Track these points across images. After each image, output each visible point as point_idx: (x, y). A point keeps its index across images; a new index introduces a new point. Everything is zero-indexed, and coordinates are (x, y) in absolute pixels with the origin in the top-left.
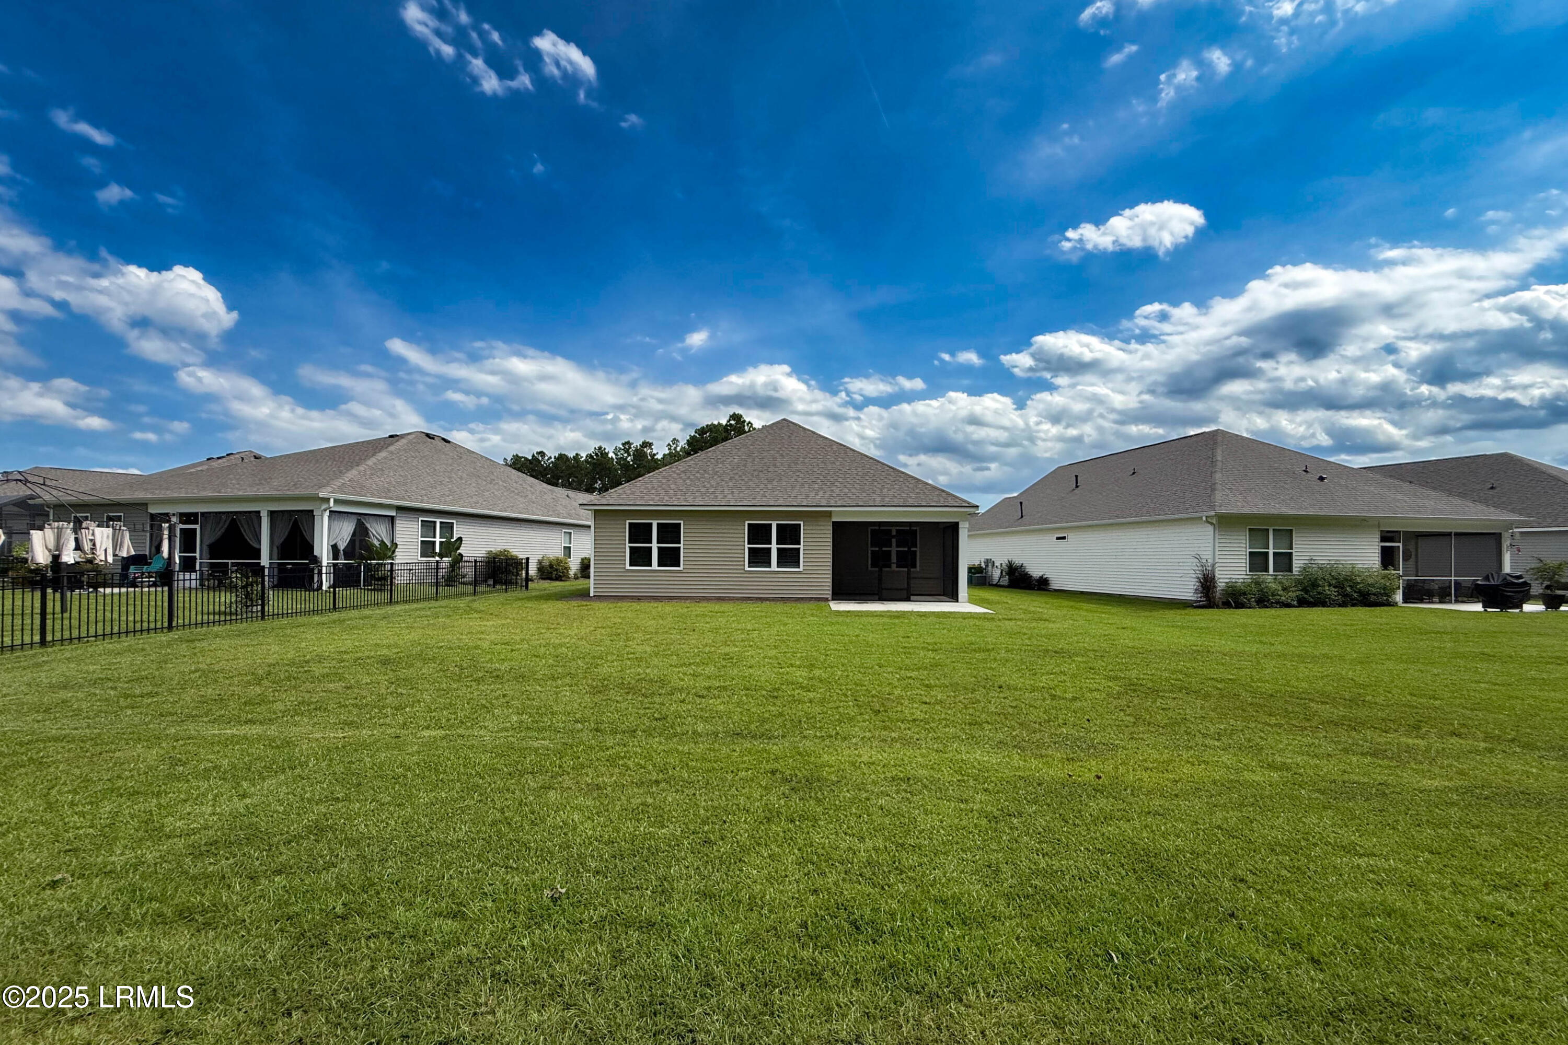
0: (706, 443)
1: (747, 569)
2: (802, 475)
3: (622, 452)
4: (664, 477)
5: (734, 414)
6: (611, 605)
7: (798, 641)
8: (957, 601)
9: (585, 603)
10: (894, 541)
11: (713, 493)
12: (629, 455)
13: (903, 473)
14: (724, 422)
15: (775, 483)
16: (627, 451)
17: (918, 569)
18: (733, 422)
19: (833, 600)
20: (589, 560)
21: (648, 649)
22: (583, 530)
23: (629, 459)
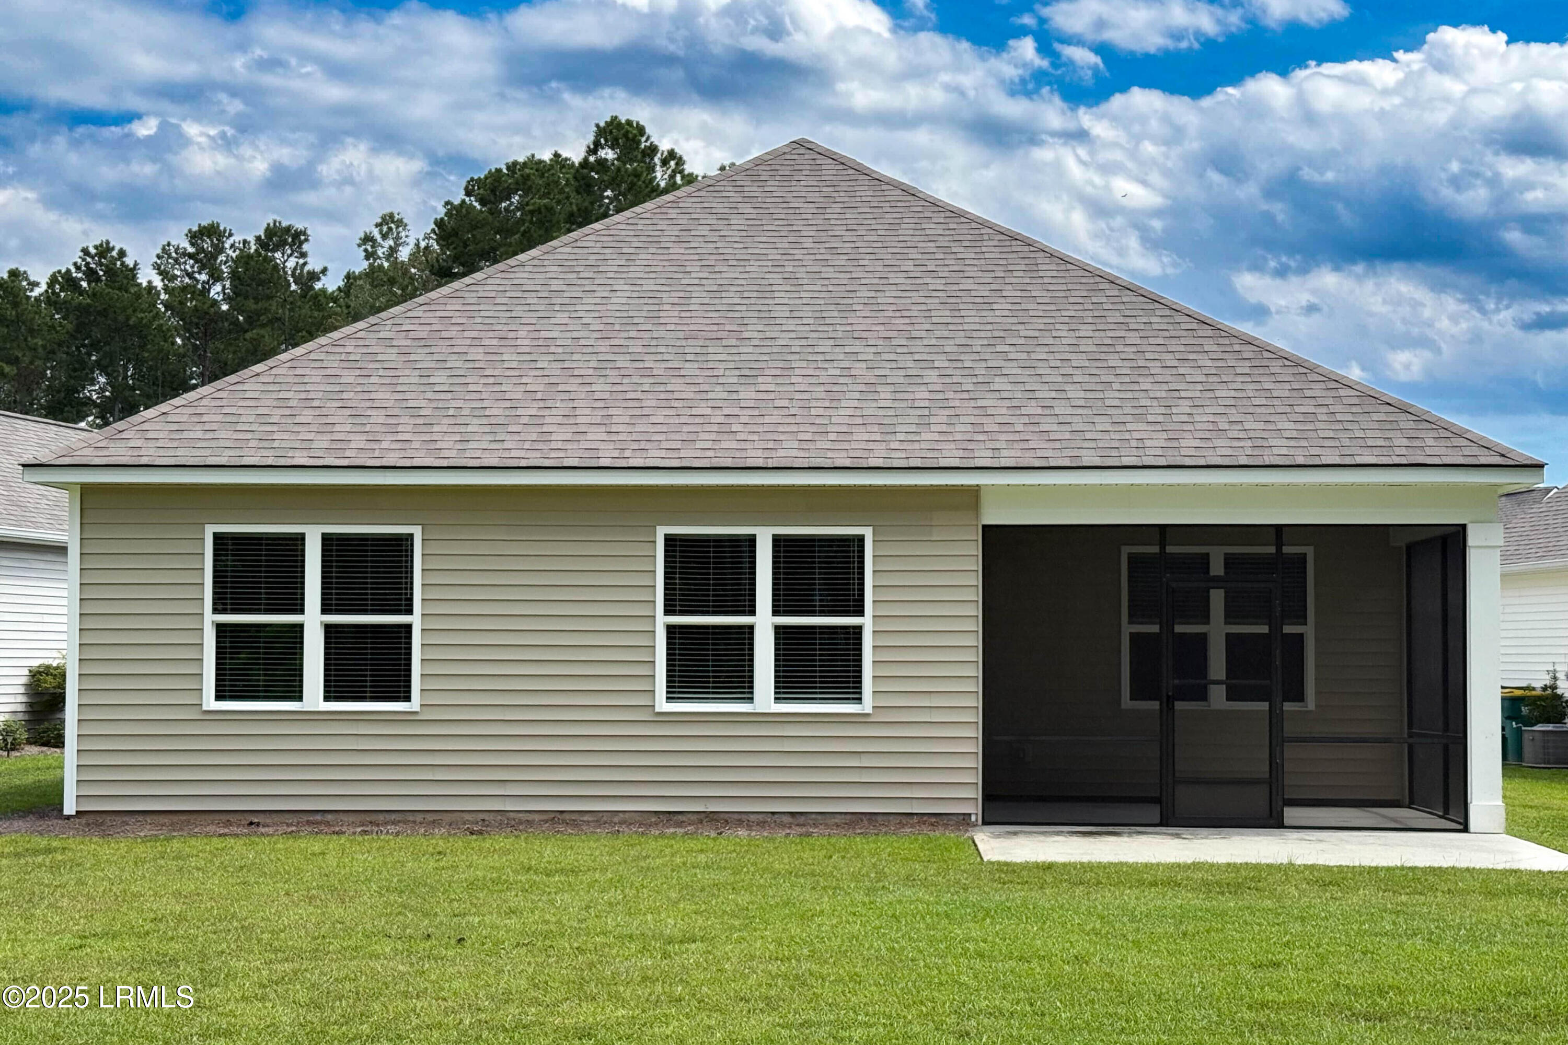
0: (506, 231)
1: (663, 705)
2: (868, 354)
3: (189, 265)
4: (347, 362)
5: (614, 123)
6: (140, 850)
7: (856, 978)
8: (1466, 830)
9: (43, 843)
10: (1217, 598)
11: (537, 421)
12: (216, 276)
13: (1249, 342)
14: (575, 153)
15: (766, 384)
16: (207, 261)
17: (1311, 702)
18: (608, 154)
19: (985, 823)
20: (60, 675)
21: (285, 1016)
22: (39, 562)
23: (216, 291)
